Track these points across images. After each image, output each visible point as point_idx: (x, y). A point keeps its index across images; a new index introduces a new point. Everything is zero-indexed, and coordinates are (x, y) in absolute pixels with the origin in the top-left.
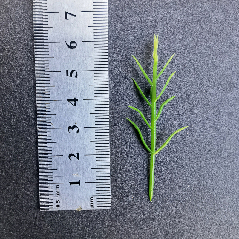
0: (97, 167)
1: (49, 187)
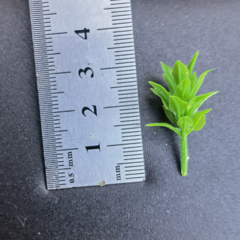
0: (122, 123)
1: (57, 155)
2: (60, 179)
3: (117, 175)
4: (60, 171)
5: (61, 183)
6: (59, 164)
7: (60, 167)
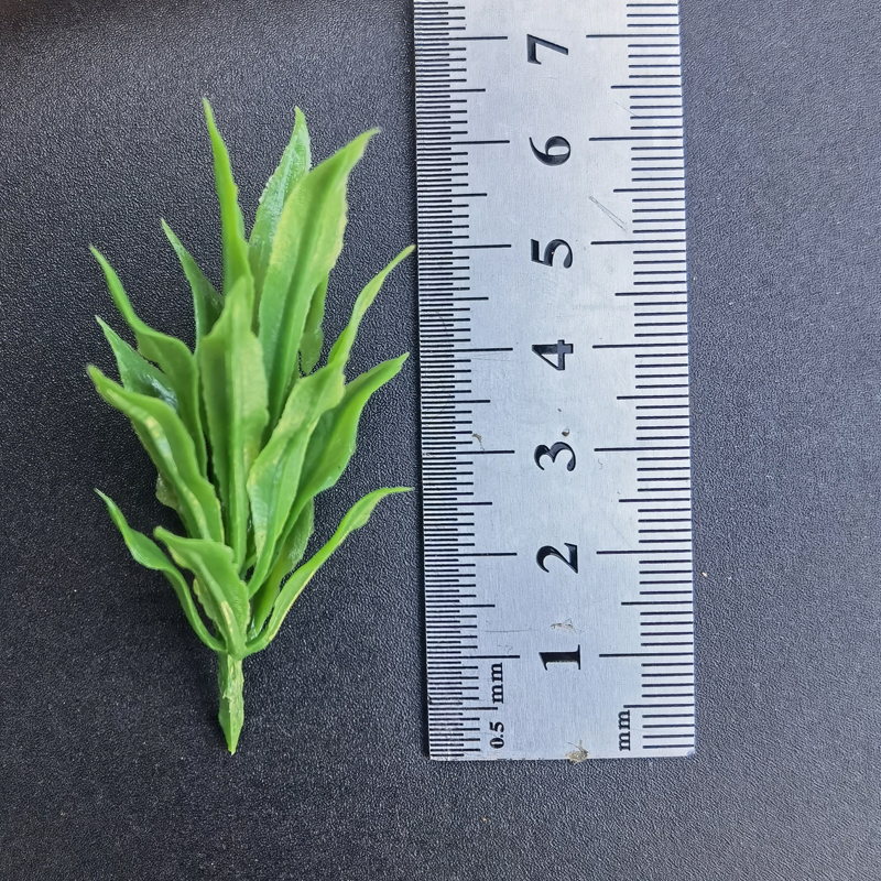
0: (643, 598)
1: (462, 670)
2: (467, 735)
3: (622, 735)
4: (467, 714)
5: (467, 745)
6: (466, 693)
7: (466, 703)
